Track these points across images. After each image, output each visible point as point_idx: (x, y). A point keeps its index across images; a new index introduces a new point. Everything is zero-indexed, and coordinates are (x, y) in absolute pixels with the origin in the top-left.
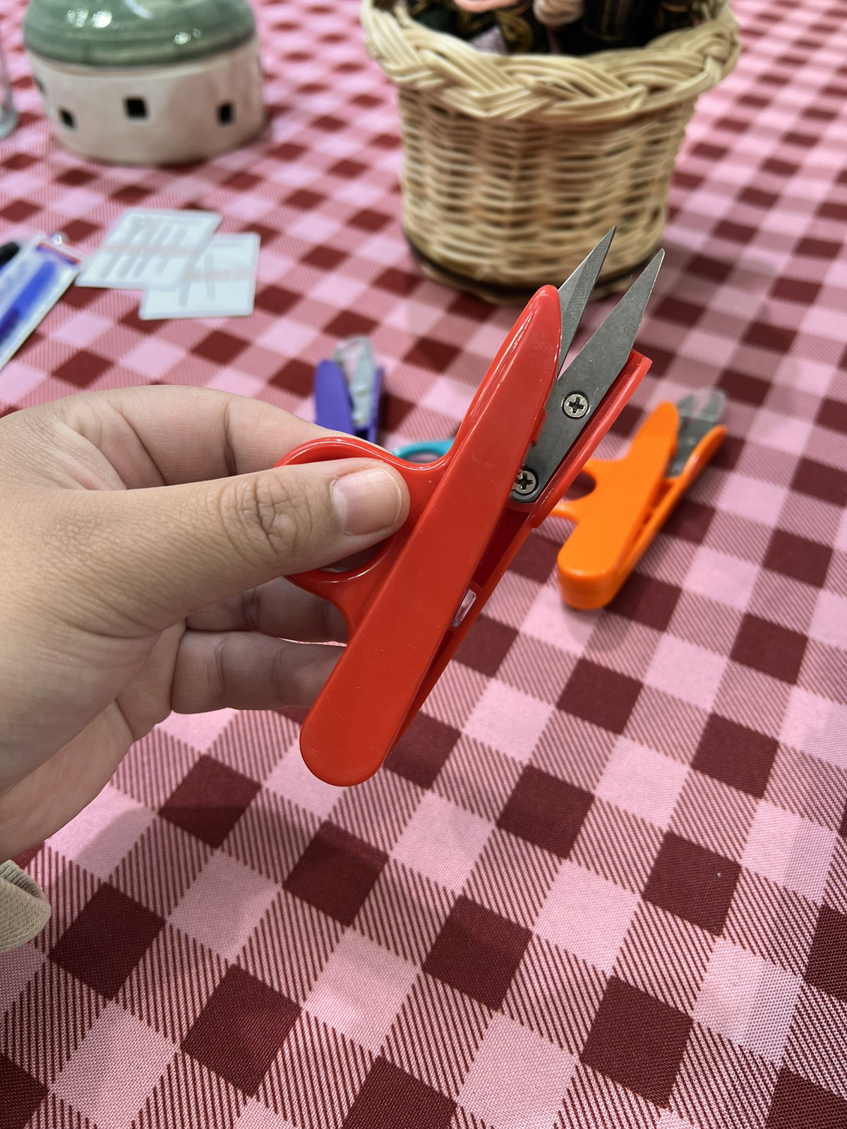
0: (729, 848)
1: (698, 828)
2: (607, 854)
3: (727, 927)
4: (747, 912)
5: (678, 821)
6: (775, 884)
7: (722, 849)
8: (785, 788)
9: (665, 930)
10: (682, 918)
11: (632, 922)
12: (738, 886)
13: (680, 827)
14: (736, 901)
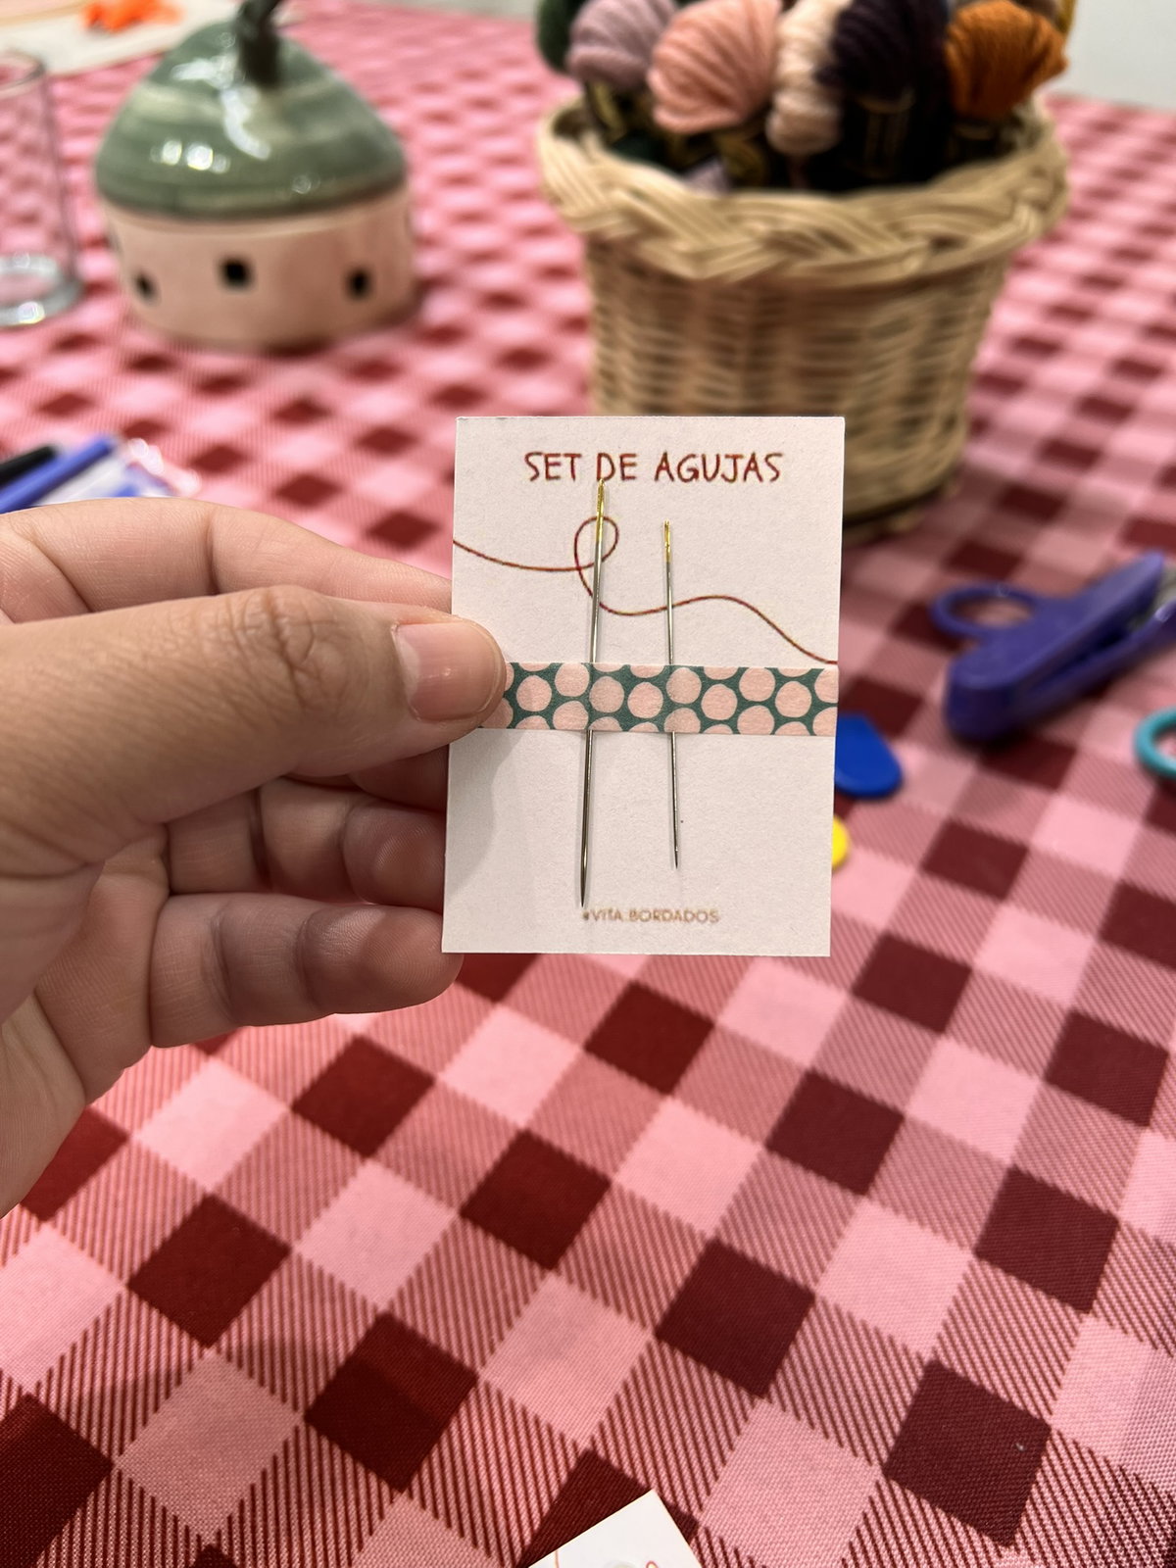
0: (1031, 1396)
1: (981, 1358)
2: (828, 1391)
3: (1022, 1532)
4: (1058, 1507)
5: (948, 1344)
6: (1107, 1462)
7: (1021, 1397)
8: (1127, 1297)
9: (918, 1532)
10: (948, 1513)
11: (865, 1516)
12: (1045, 1462)
13: (952, 1354)
14: (1039, 1488)
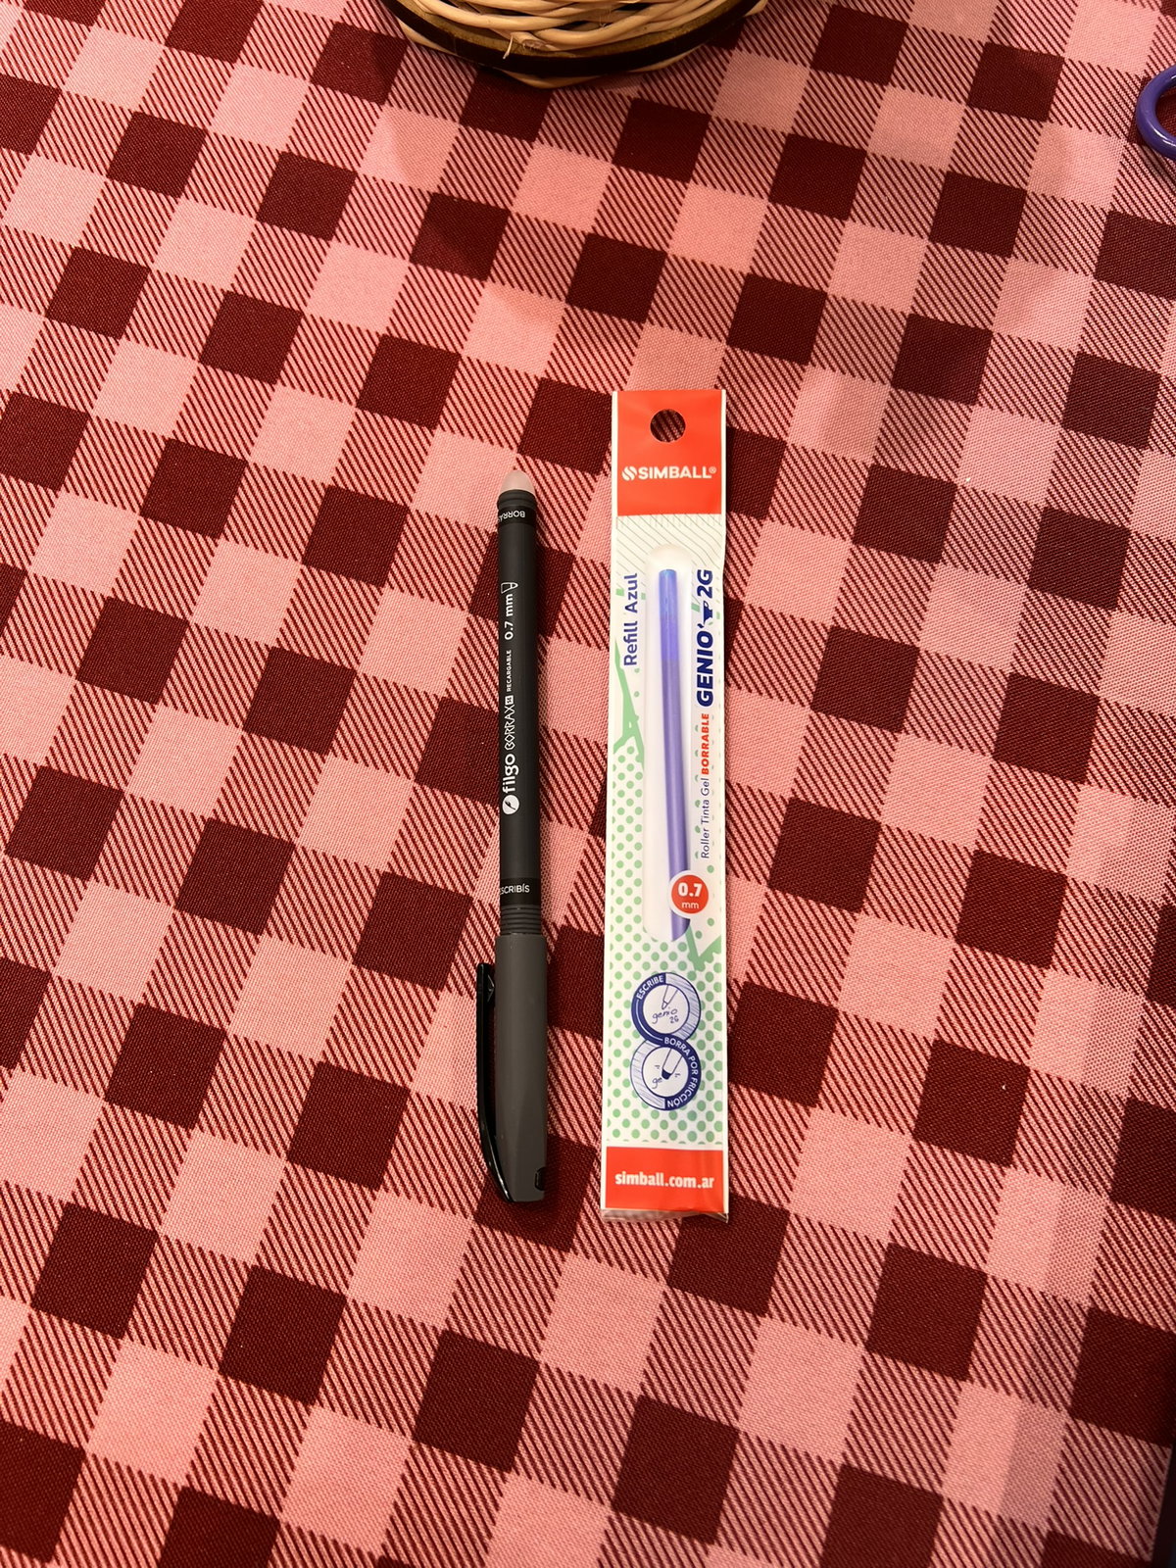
0: (1013, 1048)
3: (1017, 1153)
4: (1040, 1127)
5: (946, 1023)
6: (1071, 1084)
7: (1006, 1052)
10: (964, 1153)
11: (905, 1172)
12: (1028, 1097)
13: (950, 1030)
14: (1025, 1117)
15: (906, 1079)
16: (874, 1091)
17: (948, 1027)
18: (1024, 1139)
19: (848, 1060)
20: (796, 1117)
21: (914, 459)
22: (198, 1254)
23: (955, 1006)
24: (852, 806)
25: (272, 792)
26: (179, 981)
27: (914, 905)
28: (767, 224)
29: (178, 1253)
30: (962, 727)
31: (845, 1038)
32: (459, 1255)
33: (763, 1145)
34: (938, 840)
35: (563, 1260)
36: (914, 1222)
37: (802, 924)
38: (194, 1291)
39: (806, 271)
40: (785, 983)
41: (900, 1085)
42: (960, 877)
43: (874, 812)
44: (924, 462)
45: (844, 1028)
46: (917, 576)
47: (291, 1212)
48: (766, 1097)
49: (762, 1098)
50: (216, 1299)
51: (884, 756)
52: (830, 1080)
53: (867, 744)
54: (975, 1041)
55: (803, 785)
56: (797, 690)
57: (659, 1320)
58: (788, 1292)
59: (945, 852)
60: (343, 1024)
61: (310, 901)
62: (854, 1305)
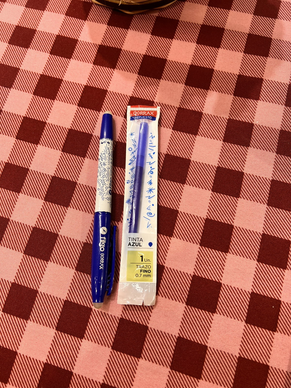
3: (278, 327)
7: (273, 296)
10: (261, 328)
11: (243, 334)
15: (243, 304)
16: (233, 308)
17: (255, 288)
18: (280, 323)
19: (225, 299)
20: (209, 317)
21: (241, 116)
22: (29, 359)
23: (257, 281)
24: (225, 220)
25: (52, 219)
26: (24, 276)
27: (244, 251)
28: (196, 50)
29: (23, 359)
30: (257, 196)
31: (224, 292)
32: (107, 359)
33: (199, 325)
34: (251, 230)
35: (138, 361)
36: (246, 349)
37: (210, 257)
38: (28, 370)
39: (208, 63)
40: (205, 275)
41: (241, 306)
42: (258, 242)
43: (232, 222)
44: (244, 117)
45: (224, 289)
46: (243, 151)
47: (57, 346)
48: (200, 310)
49: (199, 311)
50: (34, 373)
51: (234, 205)
52: (219, 305)
53: (229, 201)
54: (264, 292)
55: (210, 214)
56: (208, 185)
57: (168, 380)
58: (208, 372)
59: (253, 234)
60: (72, 288)
61: (63, 251)
62: (228, 376)
